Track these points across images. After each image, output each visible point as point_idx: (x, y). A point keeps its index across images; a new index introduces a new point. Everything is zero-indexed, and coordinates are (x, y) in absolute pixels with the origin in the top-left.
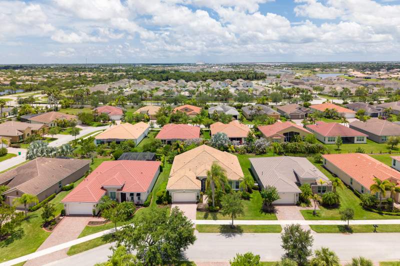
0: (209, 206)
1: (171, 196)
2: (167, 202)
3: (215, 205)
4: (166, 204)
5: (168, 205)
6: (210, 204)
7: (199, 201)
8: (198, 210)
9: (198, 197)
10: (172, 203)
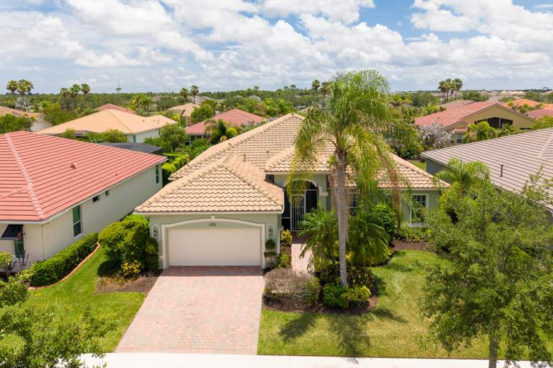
0: (322, 283)
1: (155, 243)
2: (136, 267)
3: (350, 281)
4: (131, 276)
5: (141, 279)
6: (327, 275)
7: (274, 261)
8: (270, 300)
9: (270, 244)
10: (158, 272)
